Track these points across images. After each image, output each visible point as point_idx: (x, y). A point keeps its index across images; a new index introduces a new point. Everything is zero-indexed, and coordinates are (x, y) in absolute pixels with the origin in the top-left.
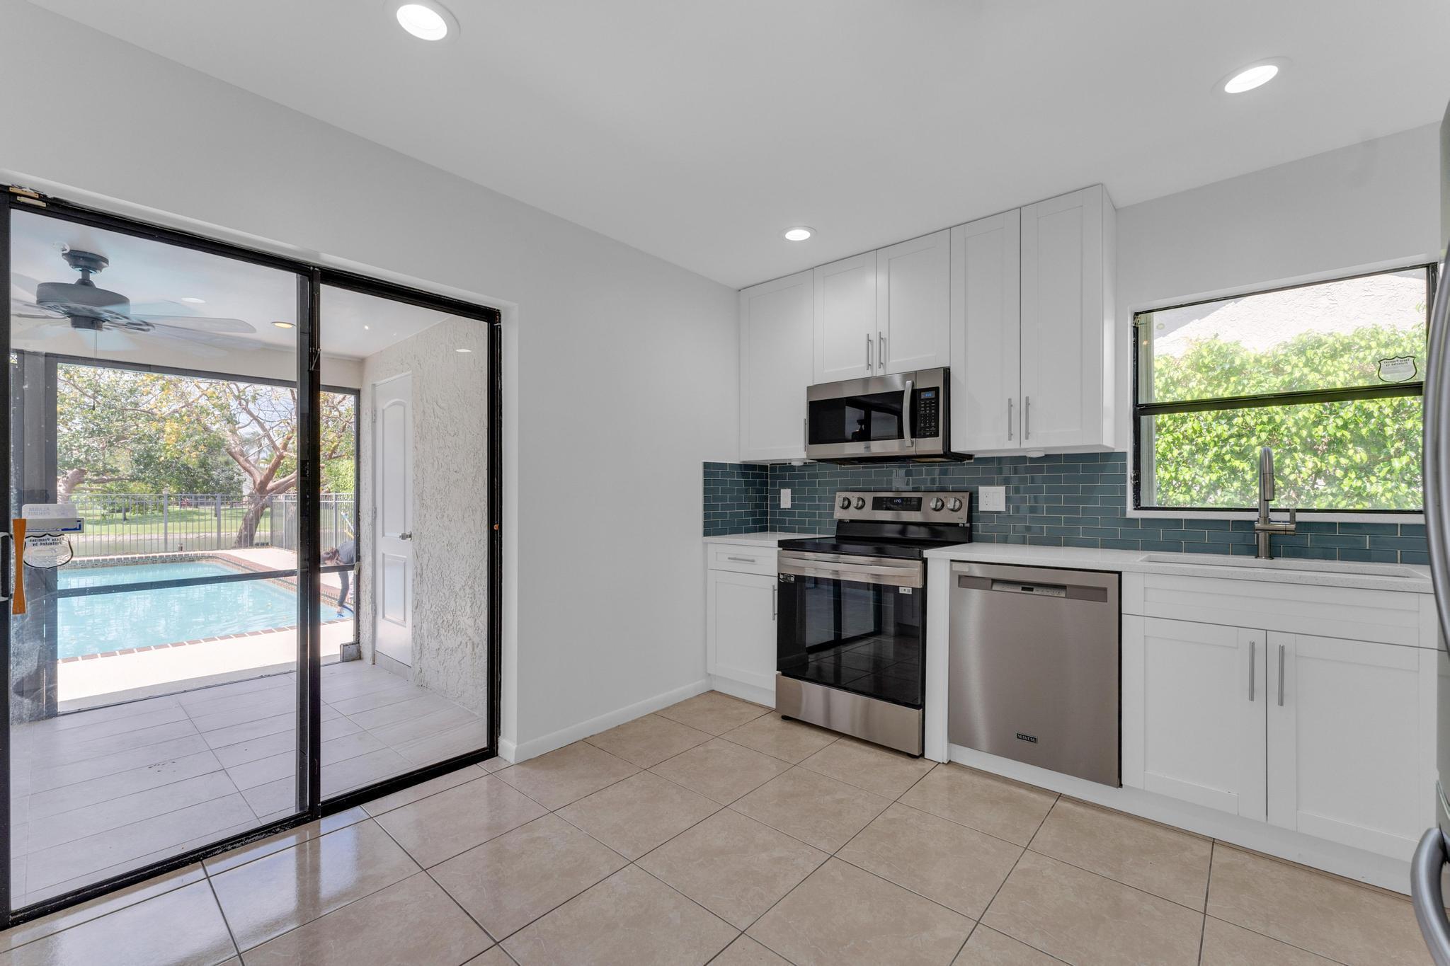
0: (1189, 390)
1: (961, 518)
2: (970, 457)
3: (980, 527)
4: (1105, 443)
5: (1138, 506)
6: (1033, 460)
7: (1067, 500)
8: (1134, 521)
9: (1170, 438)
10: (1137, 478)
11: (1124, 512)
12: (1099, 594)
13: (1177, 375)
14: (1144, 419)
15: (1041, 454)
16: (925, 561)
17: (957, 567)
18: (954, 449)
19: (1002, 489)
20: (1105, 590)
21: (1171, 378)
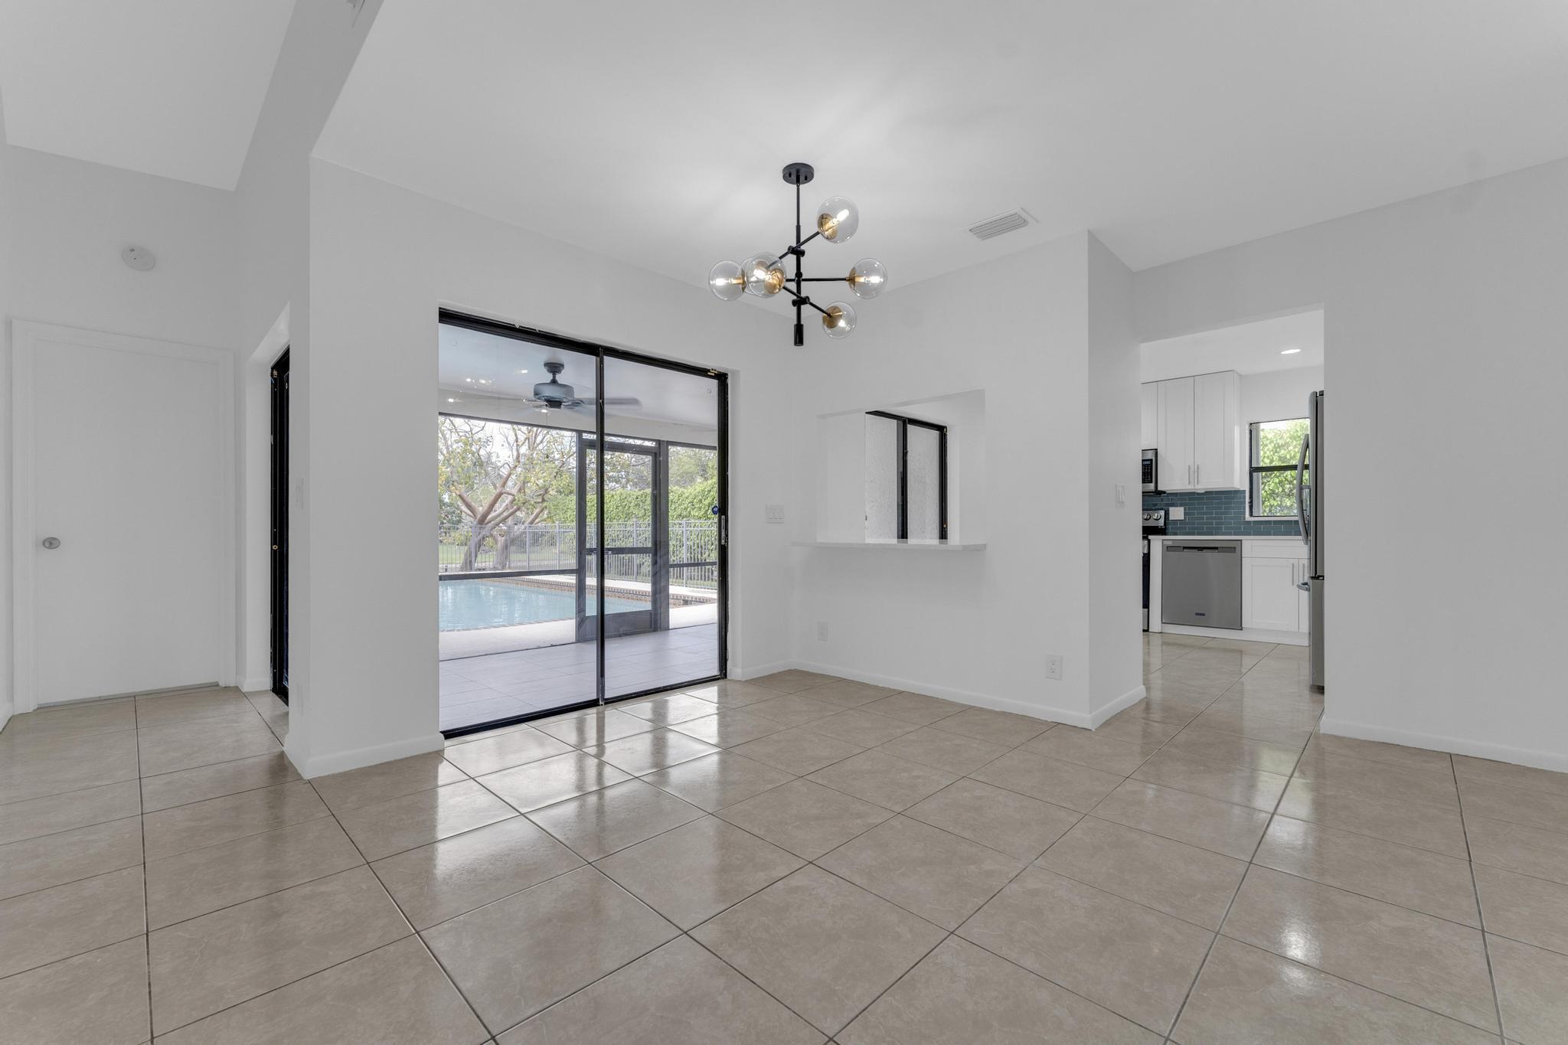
0: (1289, 452)
1: (1161, 523)
2: (1164, 492)
3: (1170, 527)
4: (1236, 486)
5: (1251, 515)
6: (1198, 494)
7: (1217, 513)
8: (1249, 522)
9: (1277, 480)
10: (1251, 502)
11: (1245, 517)
12: (1232, 550)
13: (1281, 442)
14: (1255, 474)
15: (1203, 491)
16: (1149, 541)
17: (1165, 543)
18: (1159, 489)
19: (1182, 509)
20: (1235, 548)
21: (1278, 444)
